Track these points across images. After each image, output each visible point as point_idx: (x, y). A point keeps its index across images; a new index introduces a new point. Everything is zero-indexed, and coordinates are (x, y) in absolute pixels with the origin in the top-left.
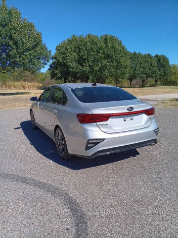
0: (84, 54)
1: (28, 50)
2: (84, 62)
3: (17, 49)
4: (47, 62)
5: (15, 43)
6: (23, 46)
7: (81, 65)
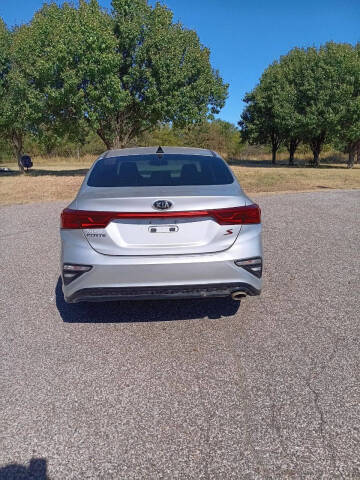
0: (309, 86)
1: (180, 85)
2: (309, 105)
3: (159, 83)
4: (219, 109)
5: (155, 74)
6: (169, 77)
7: (302, 111)
